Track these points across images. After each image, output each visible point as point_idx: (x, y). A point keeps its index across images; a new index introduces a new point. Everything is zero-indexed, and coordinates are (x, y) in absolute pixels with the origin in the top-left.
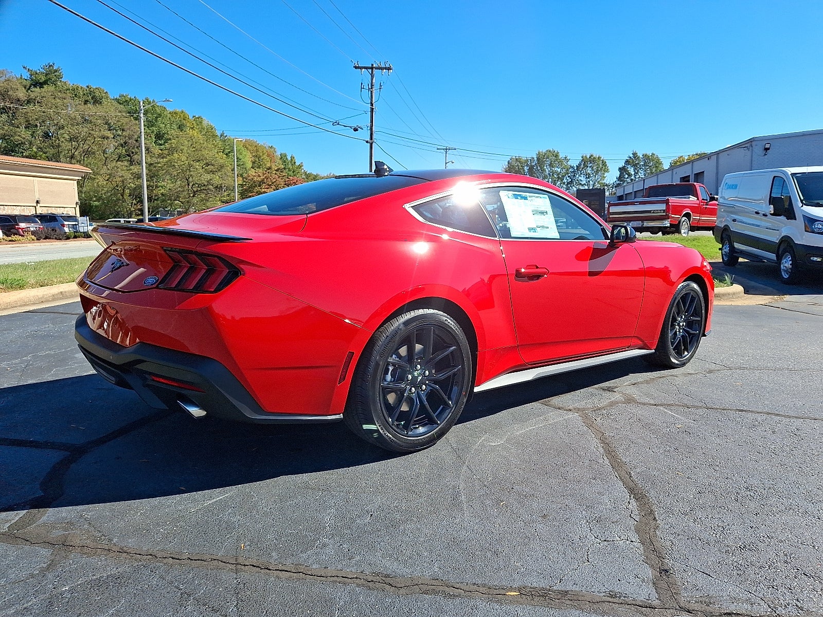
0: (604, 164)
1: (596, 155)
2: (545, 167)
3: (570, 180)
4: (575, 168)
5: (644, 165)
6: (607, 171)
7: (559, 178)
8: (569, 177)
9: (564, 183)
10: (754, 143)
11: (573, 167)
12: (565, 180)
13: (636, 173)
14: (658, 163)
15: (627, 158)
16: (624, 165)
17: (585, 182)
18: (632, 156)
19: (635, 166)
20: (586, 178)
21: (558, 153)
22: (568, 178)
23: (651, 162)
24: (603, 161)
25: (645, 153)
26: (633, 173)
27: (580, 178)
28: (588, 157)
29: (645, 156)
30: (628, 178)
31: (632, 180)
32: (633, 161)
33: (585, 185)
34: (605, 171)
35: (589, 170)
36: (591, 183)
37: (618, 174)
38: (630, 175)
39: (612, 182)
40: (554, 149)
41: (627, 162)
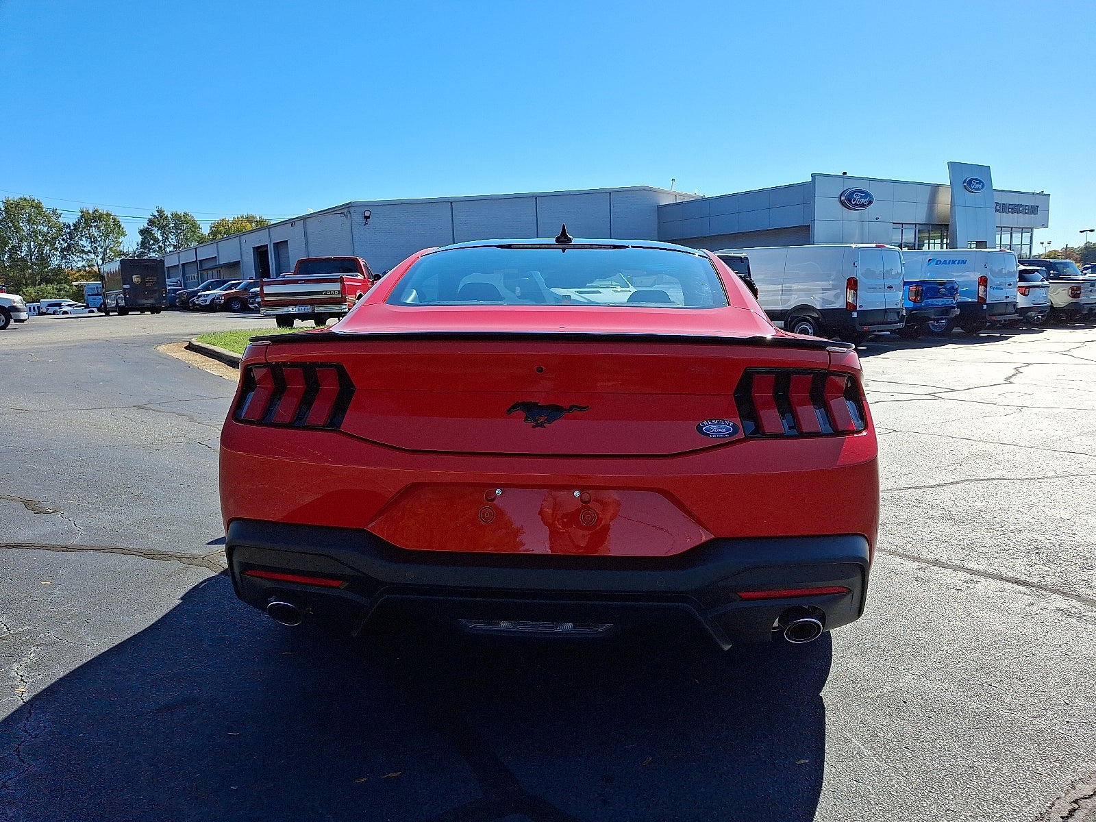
0: (117, 224)
1: (103, 209)
2: (21, 224)
3: (66, 245)
4: (72, 228)
5: (176, 227)
6: (124, 234)
7: (46, 241)
8: (63, 240)
9: (56, 249)
10: (352, 210)
11: (68, 227)
12: (57, 245)
13: (166, 239)
14: (194, 226)
15: (150, 217)
16: (146, 225)
17: (89, 248)
18: (156, 214)
19: (163, 228)
20: (92, 242)
21: (40, 203)
22: (61, 242)
23: (183, 225)
24: (114, 220)
25: (174, 211)
26: (160, 238)
27: (81, 242)
28: (91, 212)
29: (176, 217)
30: (153, 244)
31: (160, 247)
32: (158, 221)
33: (91, 253)
34: (118, 234)
35: (94, 232)
36: (100, 250)
37: (139, 238)
38: (156, 240)
39: (131, 250)
40: (33, 197)
41: (151, 222)
